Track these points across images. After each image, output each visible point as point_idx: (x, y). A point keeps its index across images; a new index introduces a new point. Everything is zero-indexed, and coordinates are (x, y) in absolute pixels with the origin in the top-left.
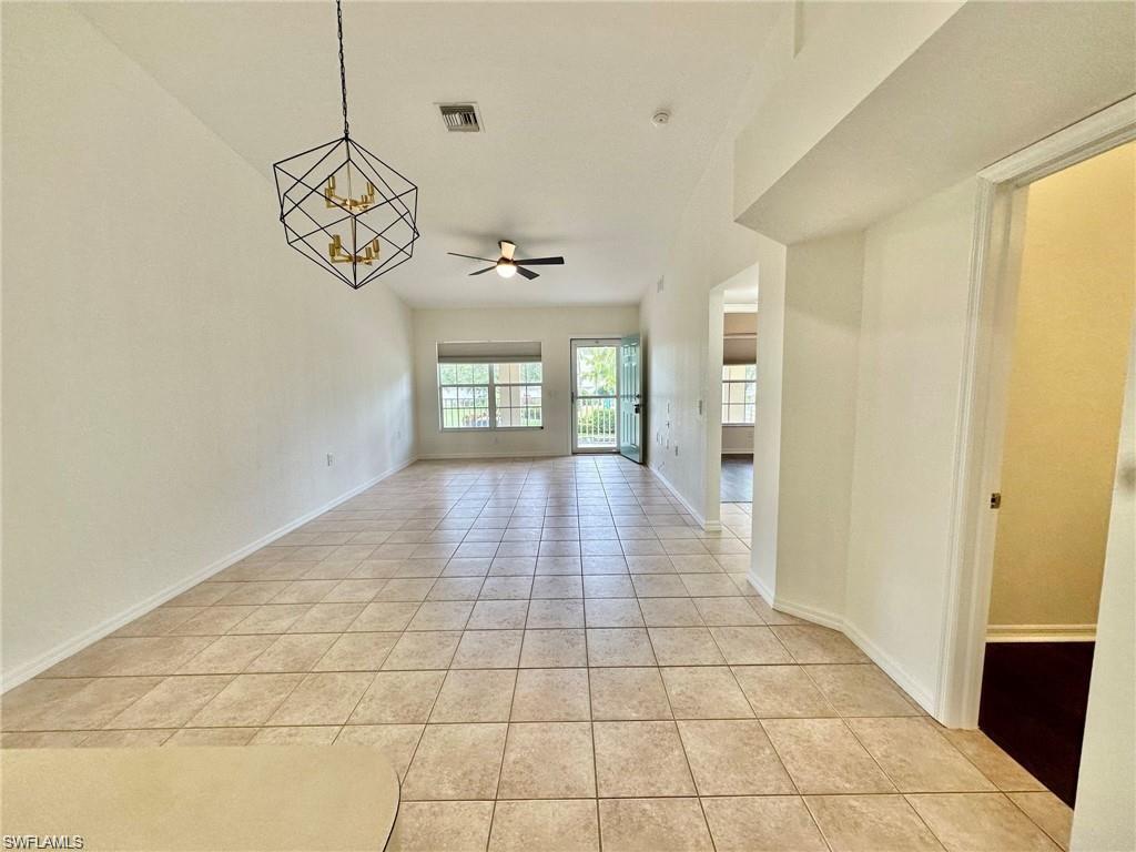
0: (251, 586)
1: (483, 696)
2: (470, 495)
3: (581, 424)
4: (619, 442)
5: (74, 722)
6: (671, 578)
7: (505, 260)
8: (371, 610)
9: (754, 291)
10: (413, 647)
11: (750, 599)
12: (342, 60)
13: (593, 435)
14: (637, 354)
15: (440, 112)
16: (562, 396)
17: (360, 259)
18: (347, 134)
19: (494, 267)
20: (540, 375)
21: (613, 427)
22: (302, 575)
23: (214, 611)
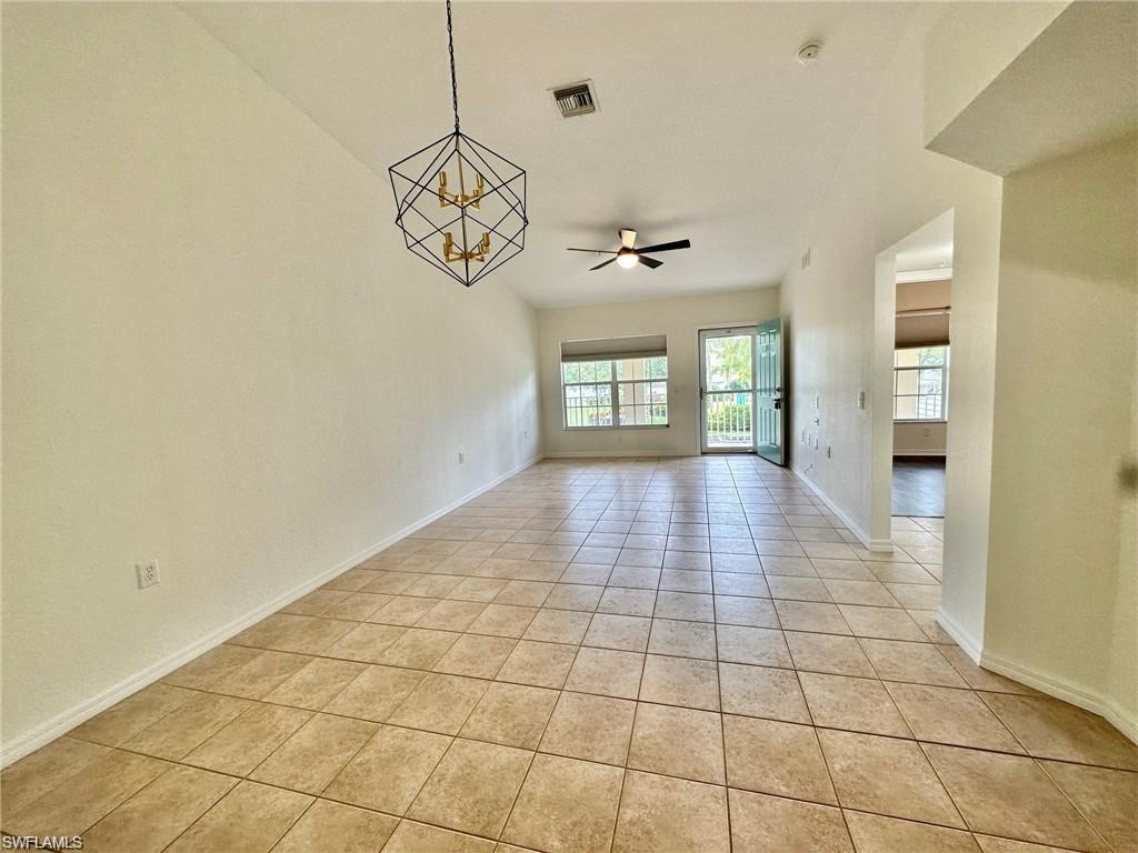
0: (391, 576)
1: (597, 728)
2: (593, 496)
3: (710, 421)
4: (755, 442)
5: (243, 690)
6: (825, 608)
7: (626, 250)
8: (490, 611)
9: (947, 250)
10: (526, 657)
11: (942, 649)
12: (451, 53)
13: (725, 433)
14: (776, 343)
15: (554, 98)
16: (689, 393)
17: (472, 256)
18: (457, 129)
19: (614, 259)
20: (666, 371)
21: (748, 424)
22: (432, 568)
23: (358, 598)
